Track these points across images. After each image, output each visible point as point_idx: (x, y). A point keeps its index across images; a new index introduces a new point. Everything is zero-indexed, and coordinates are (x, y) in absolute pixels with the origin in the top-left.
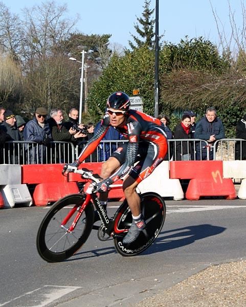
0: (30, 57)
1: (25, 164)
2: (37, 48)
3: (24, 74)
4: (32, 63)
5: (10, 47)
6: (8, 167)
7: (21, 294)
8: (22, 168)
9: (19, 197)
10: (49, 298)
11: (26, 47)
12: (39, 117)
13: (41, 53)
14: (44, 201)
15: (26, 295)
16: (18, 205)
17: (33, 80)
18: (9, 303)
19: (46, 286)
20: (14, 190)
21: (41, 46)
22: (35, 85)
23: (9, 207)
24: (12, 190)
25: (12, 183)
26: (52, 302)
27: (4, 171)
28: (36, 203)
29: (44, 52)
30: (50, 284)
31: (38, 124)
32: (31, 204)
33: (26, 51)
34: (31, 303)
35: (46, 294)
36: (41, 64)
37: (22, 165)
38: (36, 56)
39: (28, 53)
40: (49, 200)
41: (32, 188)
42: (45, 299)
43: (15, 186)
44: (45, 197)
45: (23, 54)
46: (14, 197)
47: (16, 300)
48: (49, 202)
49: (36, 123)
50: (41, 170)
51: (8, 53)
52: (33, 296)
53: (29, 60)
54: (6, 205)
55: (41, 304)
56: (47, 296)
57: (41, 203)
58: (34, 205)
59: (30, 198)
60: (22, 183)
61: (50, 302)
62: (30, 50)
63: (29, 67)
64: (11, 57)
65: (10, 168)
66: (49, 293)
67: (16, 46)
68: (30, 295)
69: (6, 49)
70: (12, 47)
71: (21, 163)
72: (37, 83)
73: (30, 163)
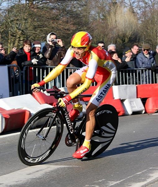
0: (144, 10)
1: (139, 84)
2: (149, 3)
3: (140, 22)
4: (145, 14)
5: (129, 4)
6: (127, 87)
7: (133, 174)
8: (137, 87)
9: (135, 107)
10: (152, 177)
11: (141, 3)
12: (144, 50)
13: (151, 7)
14: (153, 110)
15: (137, 175)
16: (134, 113)
17: (146, 26)
18: (124, 181)
19: (151, 168)
20: (132, 103)
21: (152, 2)
22: (148, 29)
23: (128, 115)
24: (130, 102)
25: (130, 98)
26: (154, 179)
27: (124, 89)
28: (147, 111)
29: (153, 6)
30: (154, 167)
31: (145, 56)
32: (144, 112)
33: (141, 6)
34: (139, 180)
35: (150, 174)
36: (152, 14)
37: (137, 85)
38: (148, 9)
39: (142, 7)
40: (157, 109)
41: (144, 101)
42: (149, 177)
43: (132, 100)
44: (154, 106)
45: (139, 8)
46: (132, 107)
47: (129, 178)
48: (156, 110)
49: (143, 55)
50: (150, 88)
51: (128, 8)
52: (142, 175)
53: (143, 12)
54: (126, 113)
55: (146, 181)
56: (151, 175)
57: (151, 111)
58: (146, 113)
59: (143, 108)
60: (137, 98)
61: (153, 179)
62: (144, 5)
63: (143, 17)
64: (130, 11)
65: (128, 87)
66: (153, 173)
67: (134, 2)
68: (139, 174)
69: (127, 5)
70: (130, 3)
71: (136, 84)
72: (149, 28)
73: (142, 84)
